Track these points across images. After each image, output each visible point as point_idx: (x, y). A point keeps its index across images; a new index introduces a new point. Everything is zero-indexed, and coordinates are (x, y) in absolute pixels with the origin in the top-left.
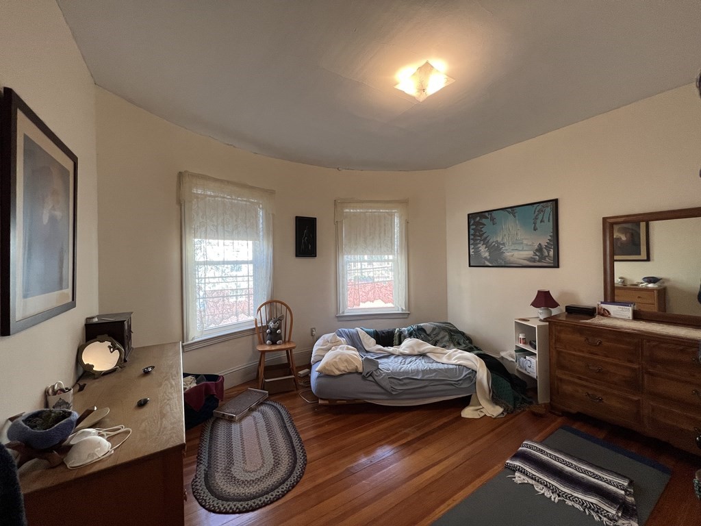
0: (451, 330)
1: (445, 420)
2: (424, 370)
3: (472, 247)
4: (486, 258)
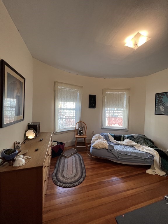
0: (145, 138)
1: (139, 172)
2: (132, 152)
3: (156, 107)
4: (163, 111)
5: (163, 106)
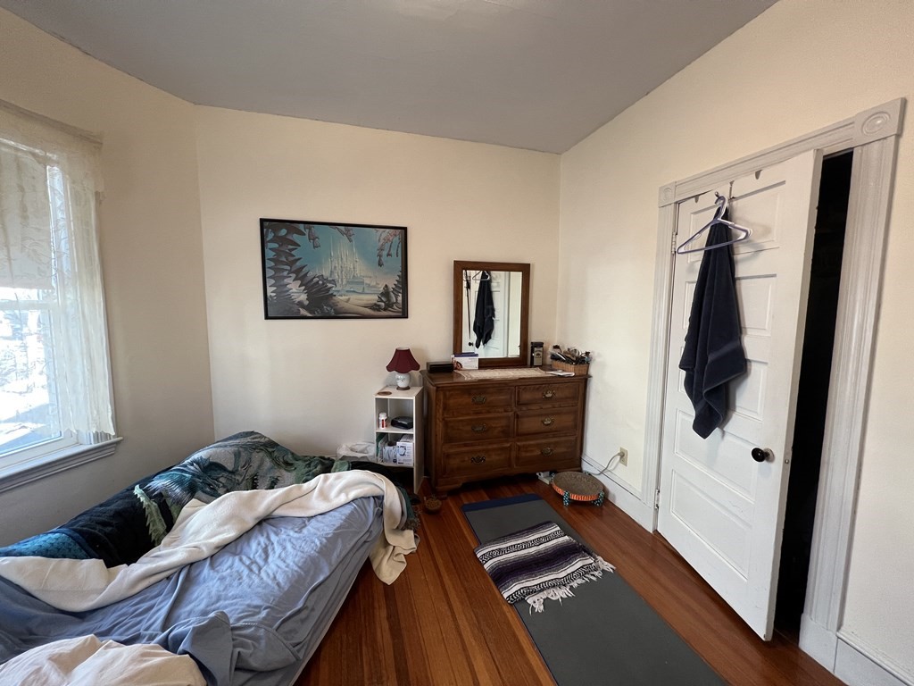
0: (263, 446)
2: (321, 548)
3: (270, 282)
4: (300, 304)
5: (299, 282)
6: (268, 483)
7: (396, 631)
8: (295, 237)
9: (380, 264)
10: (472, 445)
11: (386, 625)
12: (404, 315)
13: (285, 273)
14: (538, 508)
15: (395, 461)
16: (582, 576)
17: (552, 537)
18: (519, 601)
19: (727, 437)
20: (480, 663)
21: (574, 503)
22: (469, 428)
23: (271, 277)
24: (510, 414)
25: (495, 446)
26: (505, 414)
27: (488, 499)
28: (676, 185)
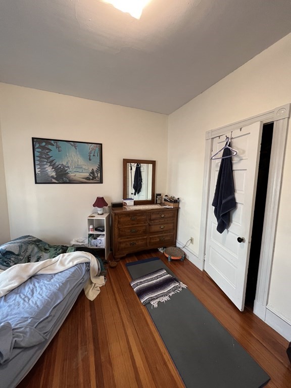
0: (35, 241)
3: (37, 167)
4: (52, 177)
5: (52, 167)
6: (36, 259)
7: (94, 322)
8: (50, 147)
9: (90, 160)
10: (131, 238)
11: (89, 319)
12: (101, 182)
13: (45, 163)
14: (158, 263)
15: (97, 246)
16: (174, 291)
17: (163, 275)
18: (148, 304)
19: (229, 233)
20: (130, 332)
21: (172, 260)
22: (129, 231)
23: (38, 165)
24: (147, 224)
25: (140, 238)
26: (144, 224)
27: (137, 260)
28: (212, 131)
